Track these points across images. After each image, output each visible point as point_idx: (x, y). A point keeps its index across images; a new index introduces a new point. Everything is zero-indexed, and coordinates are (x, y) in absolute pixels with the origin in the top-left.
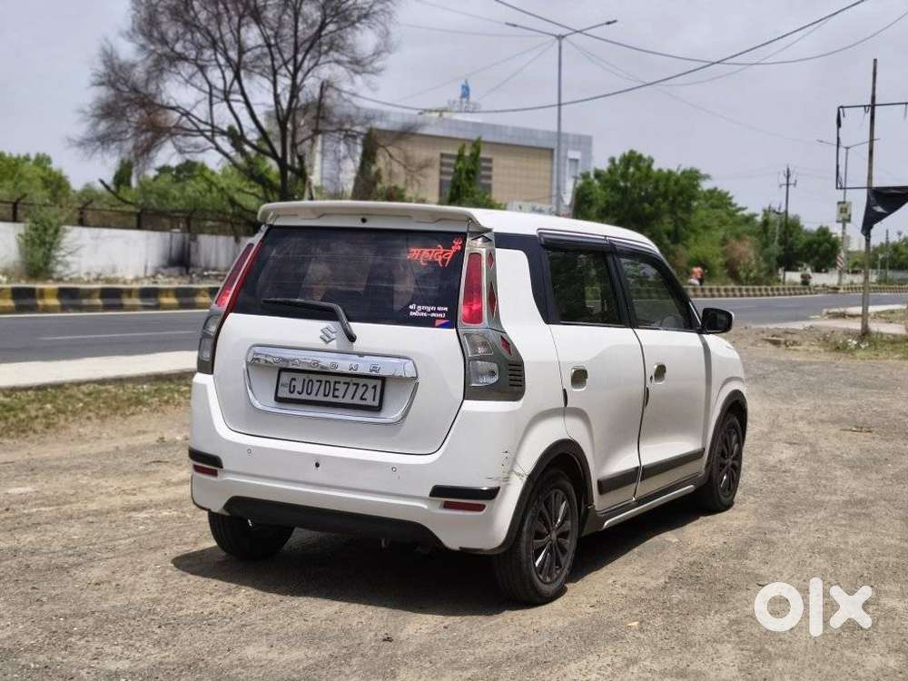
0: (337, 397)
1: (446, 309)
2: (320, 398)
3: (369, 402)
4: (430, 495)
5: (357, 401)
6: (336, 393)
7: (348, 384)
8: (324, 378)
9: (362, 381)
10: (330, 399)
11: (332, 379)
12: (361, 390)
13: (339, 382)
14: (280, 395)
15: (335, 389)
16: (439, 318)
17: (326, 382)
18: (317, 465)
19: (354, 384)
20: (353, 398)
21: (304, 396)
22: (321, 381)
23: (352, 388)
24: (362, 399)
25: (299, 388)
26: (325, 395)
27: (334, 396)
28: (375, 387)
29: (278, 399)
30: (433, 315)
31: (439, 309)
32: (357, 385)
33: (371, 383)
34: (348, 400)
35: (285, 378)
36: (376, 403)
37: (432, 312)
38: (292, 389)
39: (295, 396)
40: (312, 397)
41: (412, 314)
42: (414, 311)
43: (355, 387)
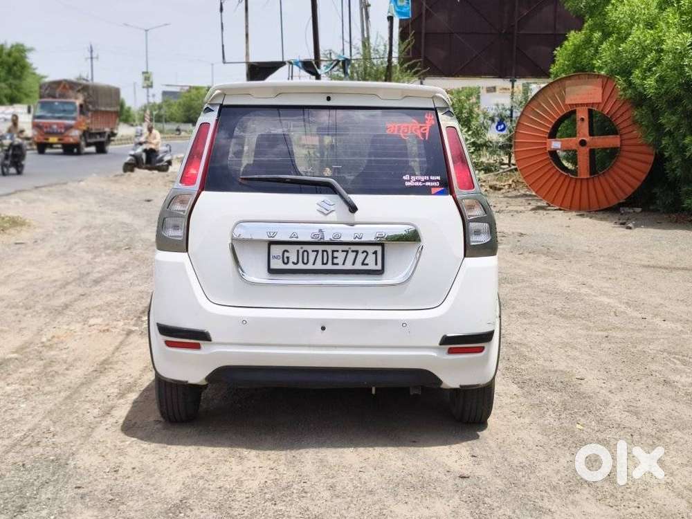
0: (337, 264)
1: (438, 178)
2: (319, 266)
3: (372, 266)
4: (440, 344)
5: (358, 266)
6: (335, 261)
7: (347, 252)
8: (320, 248)
9: (361, 248)
10: (329, 266)
11: (329, 248)
12: (361, 257)
13: (337, 251)
14: (273, 266)
15: (333, 258)
16: (434, 187)
17: (323, 251)
18: (323, 328)
19: (353, 251)
20: (353, 264)
21: (300, 266)
22: (317, 251)
23: (351, 256)
24: (363, 264)
25: (293, 258)
26: (323, 264)
27: (333, 264)
28: (375, 253)
29: (272, 271)
30: (428, 184)
31: (432, 178)
32: (357, 252)
33: (371, 249)
34: (348, 266)
35: (277, 250)
36: (379, 267)
37: (426, 181)
38: (286, 261)
39: (290, 266)
40: (310, 266)
41: (407, 184)
42: (409, 181)
43: (355, 254)
